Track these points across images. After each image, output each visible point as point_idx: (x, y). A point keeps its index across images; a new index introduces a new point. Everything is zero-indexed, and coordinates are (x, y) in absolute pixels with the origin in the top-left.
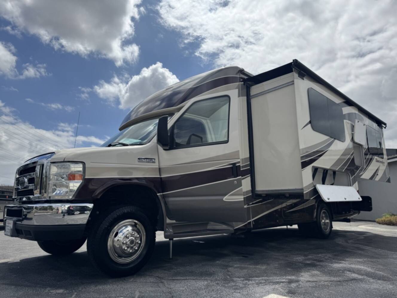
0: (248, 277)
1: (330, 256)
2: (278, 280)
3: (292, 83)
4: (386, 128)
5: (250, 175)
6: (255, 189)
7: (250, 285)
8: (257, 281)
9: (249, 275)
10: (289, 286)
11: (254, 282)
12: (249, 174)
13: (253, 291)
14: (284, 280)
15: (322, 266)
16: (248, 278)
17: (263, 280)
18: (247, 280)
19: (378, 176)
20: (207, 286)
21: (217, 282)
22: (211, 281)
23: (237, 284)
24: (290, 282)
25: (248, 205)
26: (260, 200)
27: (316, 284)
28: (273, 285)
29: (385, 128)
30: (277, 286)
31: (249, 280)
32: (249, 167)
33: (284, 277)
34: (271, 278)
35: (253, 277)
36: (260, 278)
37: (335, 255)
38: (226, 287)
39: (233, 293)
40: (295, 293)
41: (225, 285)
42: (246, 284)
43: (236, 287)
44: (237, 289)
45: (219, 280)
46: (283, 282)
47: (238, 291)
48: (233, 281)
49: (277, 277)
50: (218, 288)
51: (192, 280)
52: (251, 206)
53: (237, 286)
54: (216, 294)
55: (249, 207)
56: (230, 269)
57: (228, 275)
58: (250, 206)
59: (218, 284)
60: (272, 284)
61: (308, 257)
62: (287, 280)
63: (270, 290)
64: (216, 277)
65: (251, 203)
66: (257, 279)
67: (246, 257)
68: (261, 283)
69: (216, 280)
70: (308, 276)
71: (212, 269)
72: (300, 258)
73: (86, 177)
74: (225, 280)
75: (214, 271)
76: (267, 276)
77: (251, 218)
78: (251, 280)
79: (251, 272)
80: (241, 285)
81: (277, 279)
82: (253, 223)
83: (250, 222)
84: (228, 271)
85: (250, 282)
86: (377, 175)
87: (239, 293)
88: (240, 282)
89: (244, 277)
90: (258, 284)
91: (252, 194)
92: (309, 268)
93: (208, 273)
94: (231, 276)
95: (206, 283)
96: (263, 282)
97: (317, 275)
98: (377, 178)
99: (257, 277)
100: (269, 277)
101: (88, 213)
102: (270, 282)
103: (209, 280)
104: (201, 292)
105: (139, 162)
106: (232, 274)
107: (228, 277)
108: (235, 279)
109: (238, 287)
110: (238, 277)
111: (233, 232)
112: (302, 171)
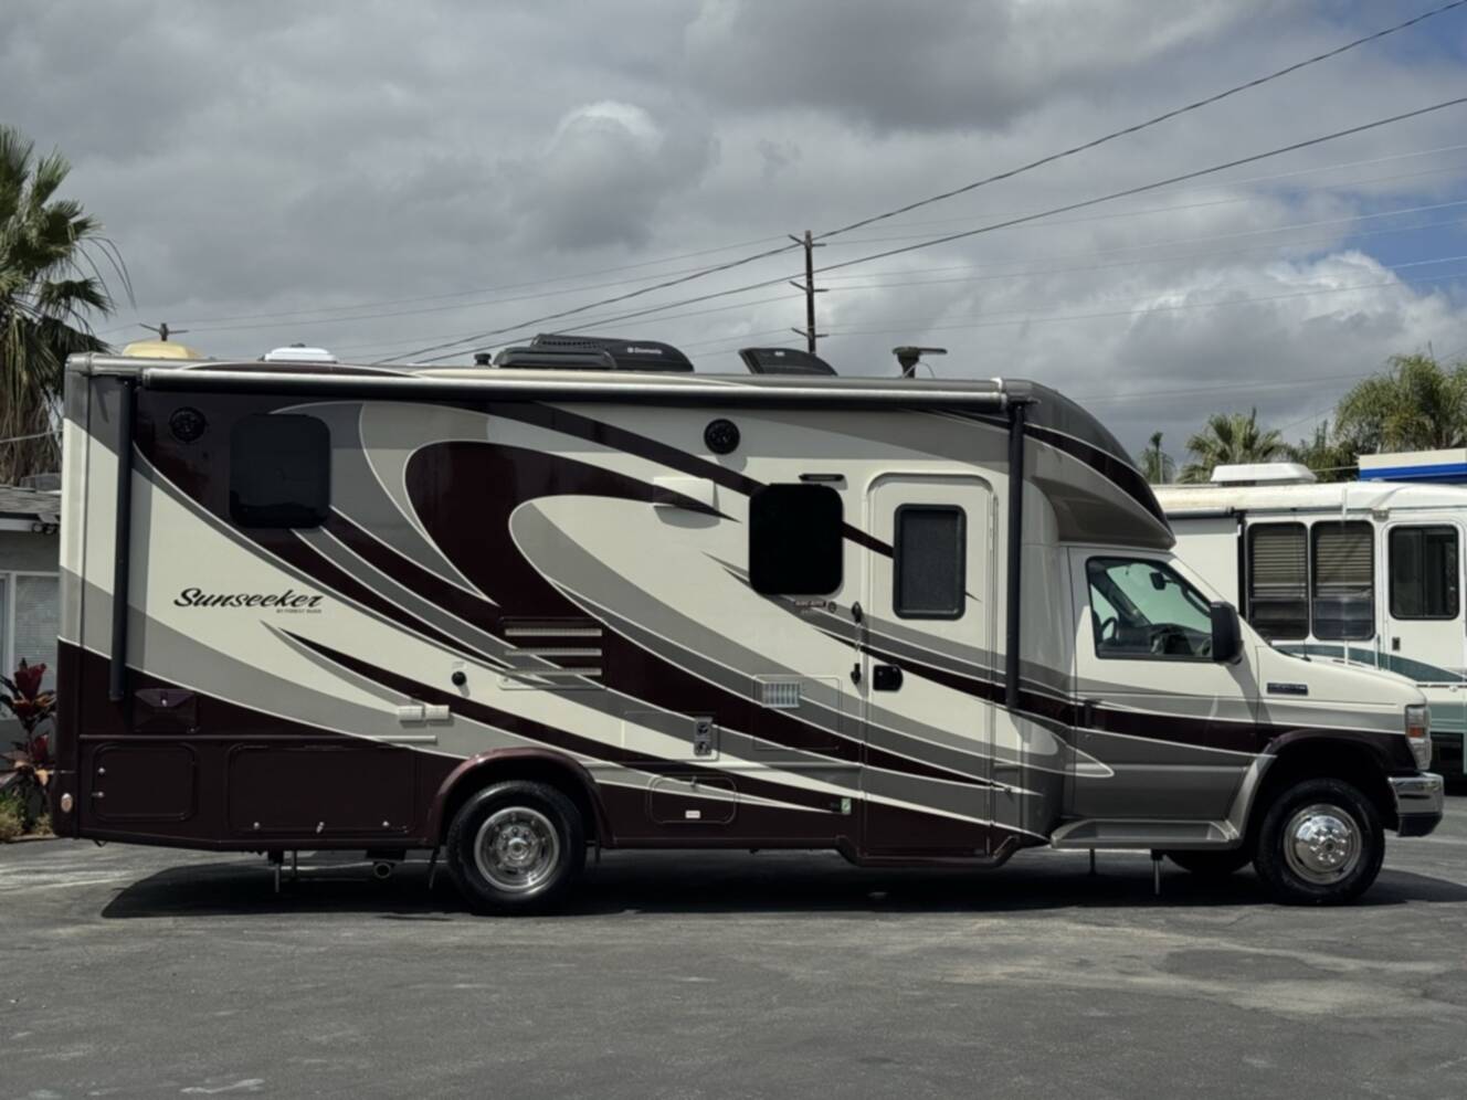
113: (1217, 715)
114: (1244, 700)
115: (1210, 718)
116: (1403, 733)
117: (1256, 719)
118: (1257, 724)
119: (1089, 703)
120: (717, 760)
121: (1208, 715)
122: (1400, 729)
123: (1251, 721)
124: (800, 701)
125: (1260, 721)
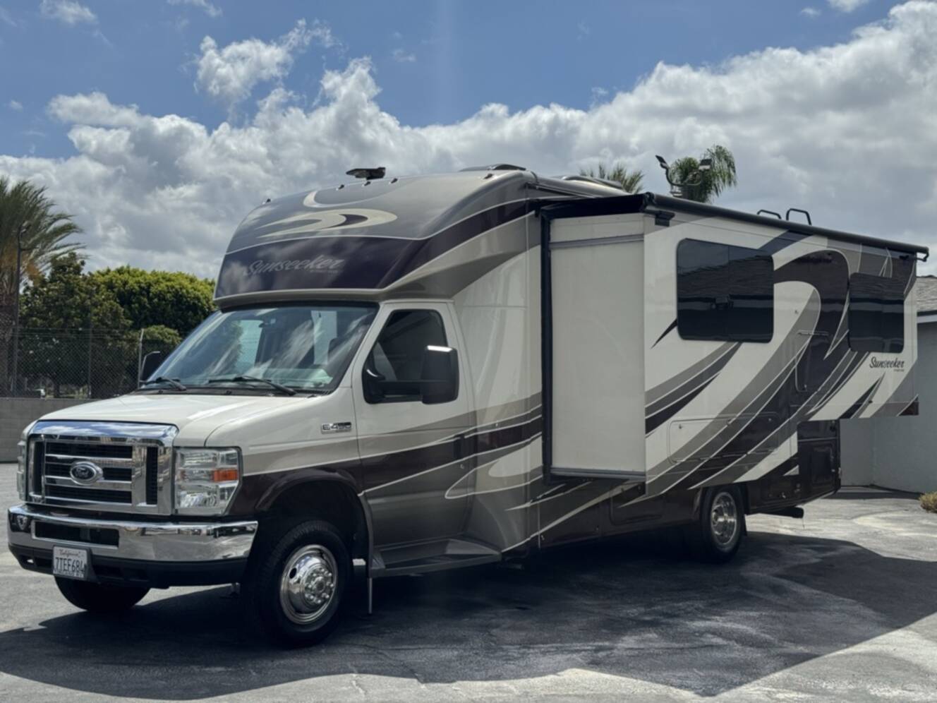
0: (527, 644)
1: (701, 606)
2: (578, 648)
3: (639, 238)
4: (928, 259)
5: (540, 433)
6: (551, 463)
7: (530, 655)
8: (543, 650)
9: (529, 641)
10: (595, 655)
11: (536, 650)
12: (538, 432)
13: (535, 661)
14: (589, 648)
15: (668, 625)
16: (529, 645)
17: (553, 647)
18: (524, 647)
19: (870, 405)
20: (460, 658)
21: (474, 652)
22: (465, 650)
23: (510, 654)
24: (599, 649)
25: (534, 501)
26: (559, 487)
27: (639, 652)
28: (569, 653)
29: (925, 260)
30: (575, 655)
31: (529, 648)
32: (540, 416)
33: (591, 644)
34: (567, 645)
35: (537, 644)
36: (548, 645)
37: (713, 605)
38: (491, 658)
39: (503, 665)
40: (599, 664)
41: (489, 655)
42: (524, 653)
43: (508, 658)
44: (510, 660)
45: (478, 649)
46: (585, 650)
47: (512, 662)
48: (502, 650)
49: (580, 643)
50: (479, 658)
51: (430, 650)
52: (541, 501)
53: (509, 656)
54: (478, 666)
55: (536, 505)
56: (494, 631)
57: (492, 641)
58: (538, 502)
59: (476, 654)
60: (566, 653)
61: (653, 608)
62: (594, 648)
63: (562, 661)
64: (472, 645)
65: (540, 496)
66: (542, 646)
67: (524, 609)
68: (549, 652)
69: (472, 649)
70: (633, 641)
71: (461, 633)
72: (634, 611)
73: (245, 475)
74: (488, 648)
75: (465, 636)
76: (561, 642)
77: (539, 528)
78: (533, 648)
79: (533, 636)
80: (516, 655)
81: (578, 646)
82: (541, 538)
83: (537, 536)
84: (491, 635)
85: (531, 651)
86: (870, 402)
87: (514, 664)
88: (514, 651)
89: (521, 644)
90: (544, 653)
91: (544, 477)
92: (642, 629)
93: (455, 638)
94: (497, 642)
95: (456, 653)
96: (553, 650)
97: (650, 640)
98: (868, 412)
99: (543, 644)
100: (566, 642)
101: (250, 538)
102: (565, 650)
103: (460, 648)
104: (453, 664)
105: (323, 433)
106: (498, 640)
107: (493, 644)
108: (505, 647)
109: (511, 658)
110: (510, 644)
111: (500, 559)
112: (647, 439)
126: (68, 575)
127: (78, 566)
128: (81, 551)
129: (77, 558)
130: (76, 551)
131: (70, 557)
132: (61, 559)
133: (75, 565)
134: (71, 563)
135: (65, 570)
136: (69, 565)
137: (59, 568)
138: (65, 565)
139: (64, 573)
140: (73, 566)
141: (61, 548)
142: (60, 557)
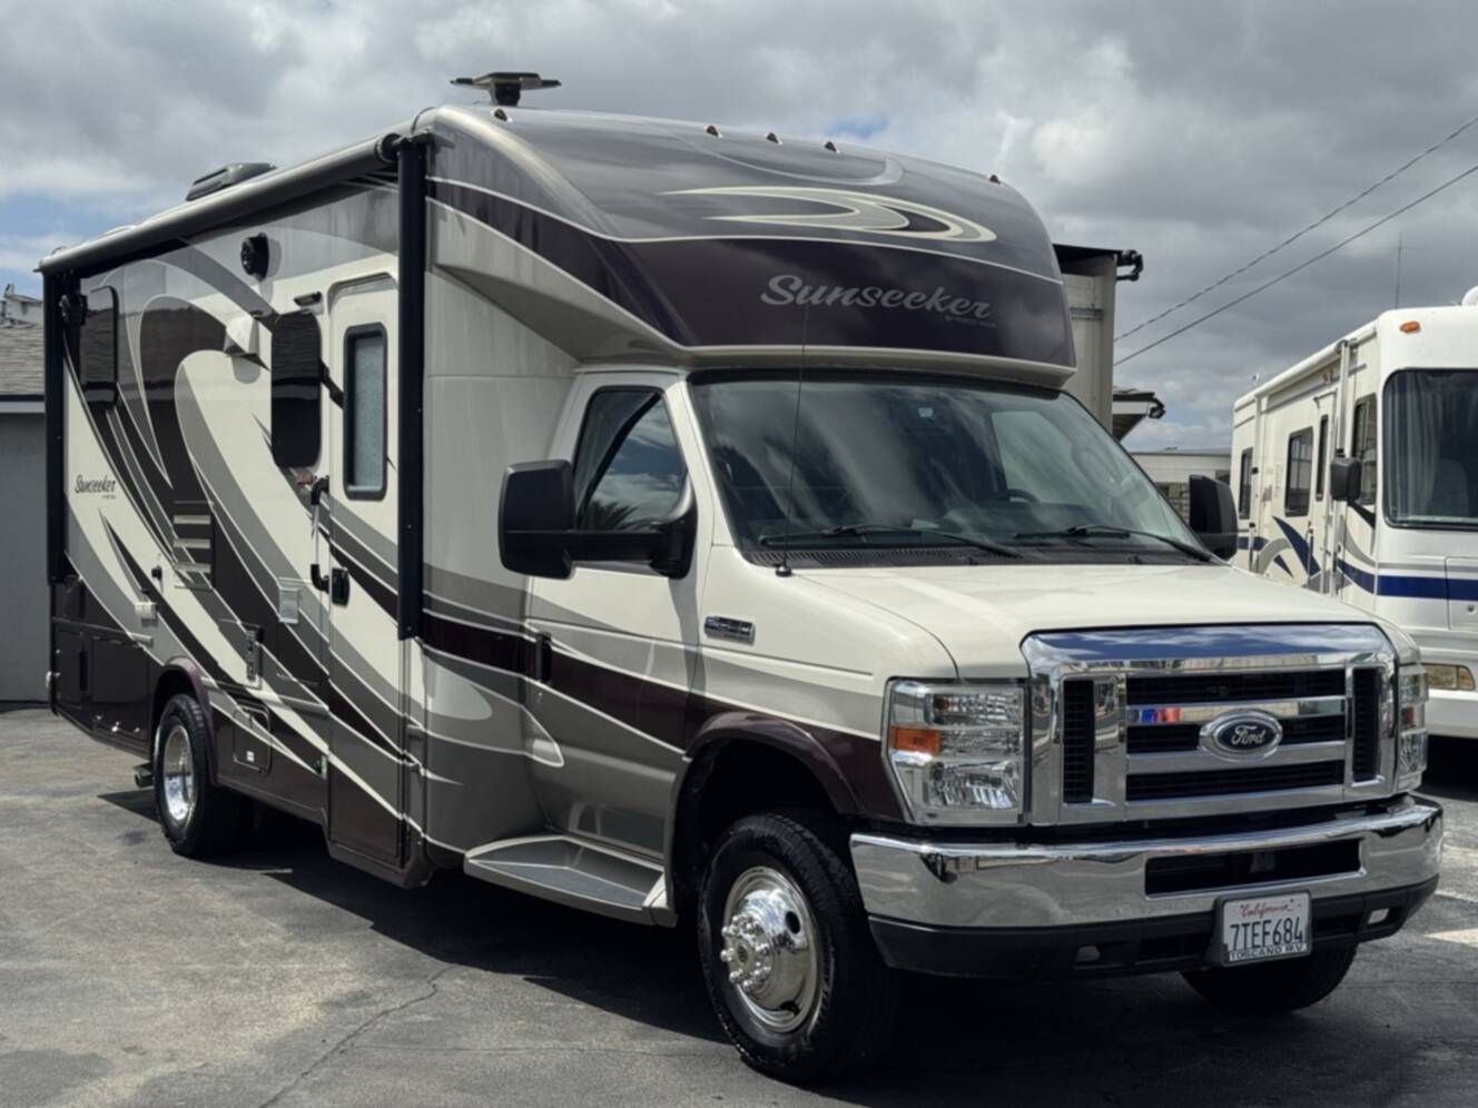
113: (651, 675)
114: (682, 647)
115: (645, 677)
116: (876, 737)
117: (692, 687)
118: (691, 695)
119: (545, 639)
120: (259, 688)
121: (643, 672)
122: (872, 732)
123: (684, 688)
124: (300, 617)
125: (695, 691)
126: (1267, 954)
127: (1288, 931)
128: (1294, 897)
129: (1284, 915)
130: (1285, 899)
131: (1267, 917)
132: (1245, 925)
133: (1281, 930)
134: (1270, 928)
135: (1254, 947)
136: (1265, 933)
137: (1240, 946)
138: (1254, 935)
139: (1257, 953)
140: (1276, 932)
141: (1245, 903)
142: (1240, 922)
